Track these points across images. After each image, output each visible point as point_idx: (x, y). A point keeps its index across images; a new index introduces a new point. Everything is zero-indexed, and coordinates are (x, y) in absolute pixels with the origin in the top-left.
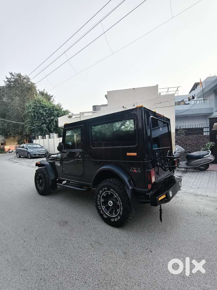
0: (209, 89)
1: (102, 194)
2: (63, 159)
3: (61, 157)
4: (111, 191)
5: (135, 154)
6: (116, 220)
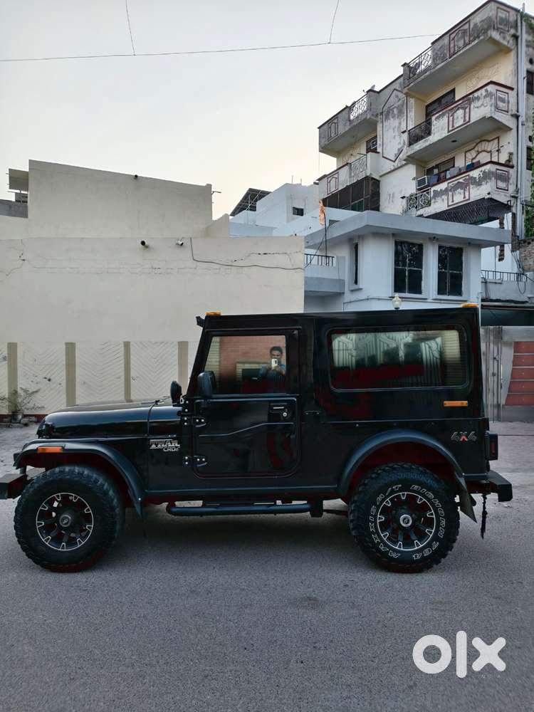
0: (342, 233)
1: (381, 502)
2: (197, 426)
3: (186, 421)
4: (414, 491)
5: (465, 403)
6: (427, 553)
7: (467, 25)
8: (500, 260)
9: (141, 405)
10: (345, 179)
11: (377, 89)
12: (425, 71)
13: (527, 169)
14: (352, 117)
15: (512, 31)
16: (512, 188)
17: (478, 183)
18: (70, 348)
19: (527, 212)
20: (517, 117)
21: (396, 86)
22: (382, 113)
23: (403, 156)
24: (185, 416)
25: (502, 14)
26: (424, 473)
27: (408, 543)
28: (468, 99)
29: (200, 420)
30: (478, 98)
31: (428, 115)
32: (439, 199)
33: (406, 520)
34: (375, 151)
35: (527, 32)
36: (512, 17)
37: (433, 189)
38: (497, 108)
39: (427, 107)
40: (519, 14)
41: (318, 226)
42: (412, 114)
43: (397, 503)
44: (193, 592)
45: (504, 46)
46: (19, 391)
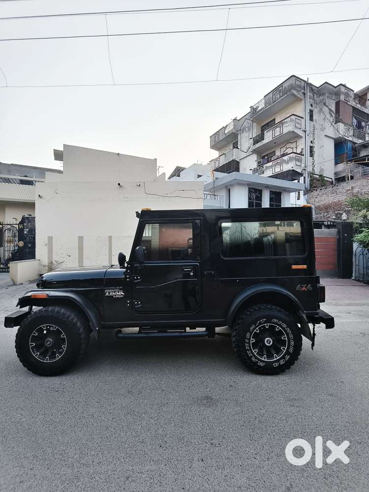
0: (222, 183)
1: (253, 330)
2: (135, 281)
3: (128, 278)
4: (273, 323)
5: (305, 267)
6: (282, 362)
7: (281, 88)
8: (298, 199)
9: (102, 268)
10: (223, 161)
11: (238, 119)
12: (261, 110)
13: (310, 156)
14: (226, 132)
15: (303, 91)
16: (303, 165)
17: (287, 162)
18: (81, 239)
19: (311, 176)
20: (305, 132)
21: (247, 117)
22: (240, 130)
23: (251, 150)
24: (128, 275)
25: (298, 83)
26: (279, 311)
27: (270, 356)
28: (281, 122)
29: (137, 277)
30: (287, 122)
31: (263, 131)
32: (268, 170)
33: (268, 341)
34: (237, 148)
35: (309, 92)
36: (303, 84)
37: (265, 165)
38: (295, 127)
39: (262, 127)
40: (306, 84)
41: (210, 180)
42: (255, 130)
43: (263, 331)
44: (129, 392)
45: (299, 97)
46: (54, 262)
